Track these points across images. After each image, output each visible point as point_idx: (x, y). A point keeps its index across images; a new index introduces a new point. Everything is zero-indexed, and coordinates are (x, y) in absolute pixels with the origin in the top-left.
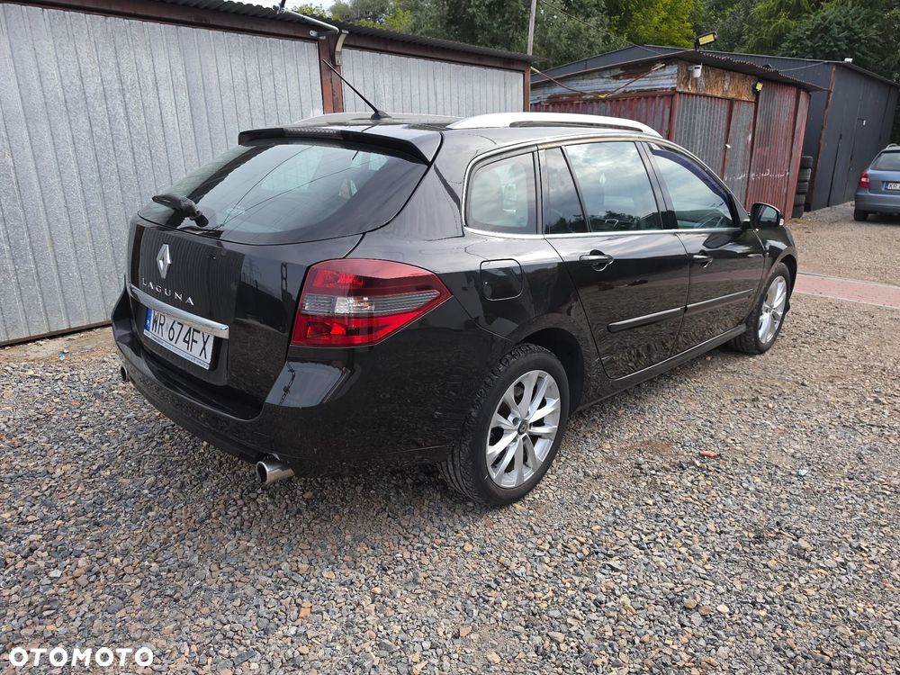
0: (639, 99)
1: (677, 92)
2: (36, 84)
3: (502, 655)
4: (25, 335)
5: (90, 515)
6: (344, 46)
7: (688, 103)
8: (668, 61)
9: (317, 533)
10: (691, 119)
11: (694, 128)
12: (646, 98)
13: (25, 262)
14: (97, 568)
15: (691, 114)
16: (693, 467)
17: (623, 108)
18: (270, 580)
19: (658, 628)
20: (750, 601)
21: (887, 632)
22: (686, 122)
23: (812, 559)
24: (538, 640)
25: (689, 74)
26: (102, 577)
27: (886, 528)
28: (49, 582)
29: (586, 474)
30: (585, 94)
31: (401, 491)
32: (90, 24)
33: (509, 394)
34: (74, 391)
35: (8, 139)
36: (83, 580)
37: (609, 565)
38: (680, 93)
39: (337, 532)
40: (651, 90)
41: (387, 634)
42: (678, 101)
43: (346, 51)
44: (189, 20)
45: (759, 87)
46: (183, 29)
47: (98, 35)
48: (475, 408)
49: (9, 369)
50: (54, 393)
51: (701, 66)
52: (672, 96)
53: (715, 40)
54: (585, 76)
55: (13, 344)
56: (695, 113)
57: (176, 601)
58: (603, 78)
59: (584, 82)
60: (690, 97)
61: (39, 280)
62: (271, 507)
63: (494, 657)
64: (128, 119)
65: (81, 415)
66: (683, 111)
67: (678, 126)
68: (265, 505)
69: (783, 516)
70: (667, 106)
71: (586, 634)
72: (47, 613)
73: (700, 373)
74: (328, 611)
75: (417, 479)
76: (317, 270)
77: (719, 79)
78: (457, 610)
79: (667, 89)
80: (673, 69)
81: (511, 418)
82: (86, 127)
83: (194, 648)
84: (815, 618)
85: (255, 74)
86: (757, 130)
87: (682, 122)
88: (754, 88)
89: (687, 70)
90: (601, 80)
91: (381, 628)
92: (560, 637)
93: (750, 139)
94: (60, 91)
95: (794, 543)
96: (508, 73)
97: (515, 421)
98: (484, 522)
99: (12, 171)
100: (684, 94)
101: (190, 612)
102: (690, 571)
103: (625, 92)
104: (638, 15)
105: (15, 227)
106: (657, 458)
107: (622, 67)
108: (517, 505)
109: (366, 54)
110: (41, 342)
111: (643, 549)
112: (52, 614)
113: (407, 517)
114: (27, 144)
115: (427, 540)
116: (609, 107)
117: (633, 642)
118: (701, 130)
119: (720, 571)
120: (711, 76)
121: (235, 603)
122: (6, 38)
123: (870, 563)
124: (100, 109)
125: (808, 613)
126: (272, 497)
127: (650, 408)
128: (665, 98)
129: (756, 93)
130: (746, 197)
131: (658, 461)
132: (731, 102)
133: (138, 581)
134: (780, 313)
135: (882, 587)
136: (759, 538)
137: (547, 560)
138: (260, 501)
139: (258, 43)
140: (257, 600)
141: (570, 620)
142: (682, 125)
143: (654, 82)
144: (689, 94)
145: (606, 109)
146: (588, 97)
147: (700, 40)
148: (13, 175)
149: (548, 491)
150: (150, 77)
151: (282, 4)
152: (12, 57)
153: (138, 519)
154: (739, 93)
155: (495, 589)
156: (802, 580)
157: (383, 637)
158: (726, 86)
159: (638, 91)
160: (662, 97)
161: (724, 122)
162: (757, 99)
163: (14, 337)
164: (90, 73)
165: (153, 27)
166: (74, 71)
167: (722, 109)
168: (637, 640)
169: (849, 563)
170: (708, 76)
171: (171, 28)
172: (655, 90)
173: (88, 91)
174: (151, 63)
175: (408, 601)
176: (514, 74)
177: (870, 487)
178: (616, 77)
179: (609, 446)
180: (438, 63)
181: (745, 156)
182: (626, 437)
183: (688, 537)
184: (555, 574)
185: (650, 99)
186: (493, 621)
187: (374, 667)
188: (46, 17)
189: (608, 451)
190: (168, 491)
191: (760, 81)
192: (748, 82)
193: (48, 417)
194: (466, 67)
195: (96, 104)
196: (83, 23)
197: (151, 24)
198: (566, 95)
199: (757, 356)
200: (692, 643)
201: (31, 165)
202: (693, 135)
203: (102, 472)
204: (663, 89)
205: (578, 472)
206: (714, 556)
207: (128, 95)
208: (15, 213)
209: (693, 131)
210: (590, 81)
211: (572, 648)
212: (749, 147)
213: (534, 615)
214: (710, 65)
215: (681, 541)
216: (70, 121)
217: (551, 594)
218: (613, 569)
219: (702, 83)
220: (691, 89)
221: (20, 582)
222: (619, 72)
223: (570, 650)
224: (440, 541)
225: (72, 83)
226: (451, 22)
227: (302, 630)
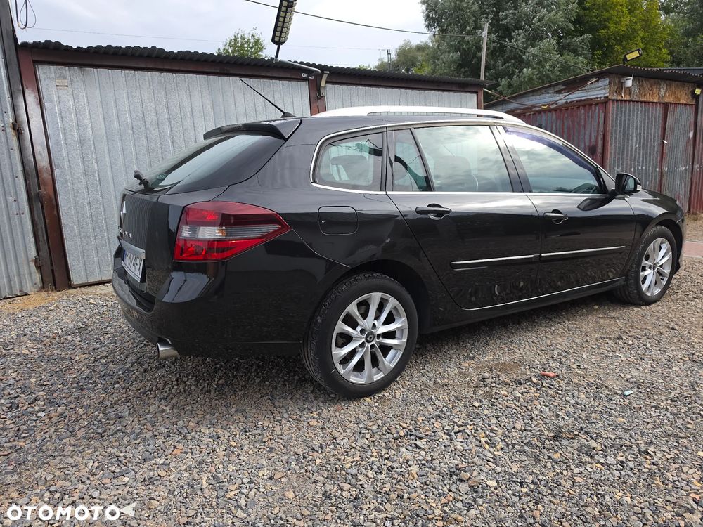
0: (578, 107)
1: (610, 100)
2: (115, 118)
3: (297, 494)
4: (98, 279)
5: (80, 384)
6: (327, 82)
7: (621, 108)
8: (600, 76)
9: (213, 405)
10: (625, 120)
11: (629, 128)
12: (584, 106)
13: (101, 231)
14: (67, 413)
15: (625, 117)
16: (530, 383)
17: (566, 115)
18: (166, 430)
19: (428, 490)
20: (519, 481)
21: (633, 517)
22: (620, 123)
23: (596, 457)
24: (329, 487)
25: (622, 84)
26: (67, 419)
27: (684, 440)
28: (36, 419)
29: (436, 383)
30: (535, 107)
31: (287, 383)
32: (150, 78)
33: (353, 308)
34: (111, 313)
35: (95, 153)
36: (54, 420)
37: (416, 444)
38: (613, 100)
39: (228, 405)
40: (587, 100)
41: (224, 471)
42: (611, 107)
43: (329, 86)
44: (216, 71)
45: (698, 92)
46: (211, 77)
47: (155, 85)
48: (321, 316)
49: (80, 299)
50: (99, 314)
51: (632, 78)
52: (606, 103)
53: (641, 55)
54: (535, 93)
55: (91, 285)
56: (629, 116)
57: (102, 437)
58: (548, 93)
59: (534, 97)
60: (624, 103)
61: (109, 243)
62: (193, 388)
63: (290, 494)
64: (173, 138)
65: (107, 327)
66: (617, 115)
67: (612, 127)
68: (190, 386)
69: (590, 423)
70: (601, 111)
71: (368, 488)
72: (23, 435)
73: (582, 317)
74: (192, 453)
75: (304, 377)
76: (189, 209)
77: (655, 87)
78: (282, 462)
79: (600, 98)
80: (606, 81)
81: (359, 329)
82: (145, 143)
83: (96, 464)
84: (571, 499)
85: (262, 105)
86: (698, 128)
87: (616, 123)
88: (693, 93)
89: (619, 81)
90: (547, 95)
91: (221, 466)
92: (346, 486)
93: (691, 135)
94: (129, 121)
95: (586, 443)
96: (463, 95)
97: (362, 331)
98: (335, 407)
99: (97, 172)
100: (617, 101)
101: (105, 444)
102: (481, 455)
103: (566, 103)
104: (618, 48)
105: (97, 208)
106: (503, 375)
107: (563, 84)
108: (367, 399)
109: (345, 87)
110: (108, 284)
111: (450, 435)
112: (27, 437)
113: (282, 400)
114: (107, 155)
115: (286, 416)
116: (554, 116)
117: (402, 497)
118: (637, 129)
119: (506, 457)
120: (645, 85)
121: (135, 442)
122: (98, 89)
123: (650, 465)
124: (155, 132)
125: (567, 494)
126: (197, 381)
127: (520, 340)
128: (600, 105)
129: (697, 98)
130: (691, 185)
131: (503, 377)
132: (666, 106)
133: (86, 423)
134: (667, 271)
135: (650, 483)
136: (557, 437)
137: (368, 436)
138: (188, 383)
139: (265, 84)
140: (151, 441)
141: (360, 477)
142: (616, 126)
143: (591, 93)
144: (621, 101)
145: (552, 117)
146: (537, 109)
147: (627, 56)
148: (97, 175)
149: (397, 391)
150: (188, 110)
151: (277, 56)
152: (101, 102)
153: (107, 388)
154: (676, 97)
155: (318, 452)
156: (576, 471)
157: (219, 473)
158: (662, 92)
159: (577, 101)
160: (597, 104)
161: (659, 123)
162: (697, 102)
163: (91, 280)
164: (149, 108)
165: (191, 78)
166: (139, 108)
167: (658, 112)
168: (405, 496)
169: (629, 462)
170: (642, 86)
171: (203, 77)
172: (591, 99)
173: (147, 120)
174: (189, 101)
175: (251, 452)
176: (468, 95)
177: (689, 408)
178: (559, 92)
179: (467, 365)
180: (403, 90)
181: (687, 150)
182: (486, 359)
183: (492, 431)
184: (369, 446)
185: (587, 106)
186: (303, 471)
187: (201, 489)
188: (123, 76)
189: (464, 368)
190: (134, 373)
191: (699, 87)
192: (686, 88)
193: (87, 326)
194: (426, 92)
195: (152, 129)
196: (146, 78)
197: (190, 75)
198: (520, 109)
199: (644, 307)
200: (450, 503)
201: (109, 169)
202: (628, 133)
203: (101, 360)
204: (597, 98)
205: (430, 380)
206: (508, 446)
207: (173, 122)
208: (97, 200)
209: (628, 131)
210: (538, 97)
211: (351, 495)
212: (691, 142)
213: (336, 470)
214: (640, 76)
215: (485, 433)
216: (135, 140)
217: (358, 458)
218: (417, 447)
219: (636, 90)
220: (624, 96)
221: (19, 417)
222: (561, 87)
223: (349, 497)
224: (295, 417)
225: (137, 116)
226: (461, 66)
227: (167, 462)
